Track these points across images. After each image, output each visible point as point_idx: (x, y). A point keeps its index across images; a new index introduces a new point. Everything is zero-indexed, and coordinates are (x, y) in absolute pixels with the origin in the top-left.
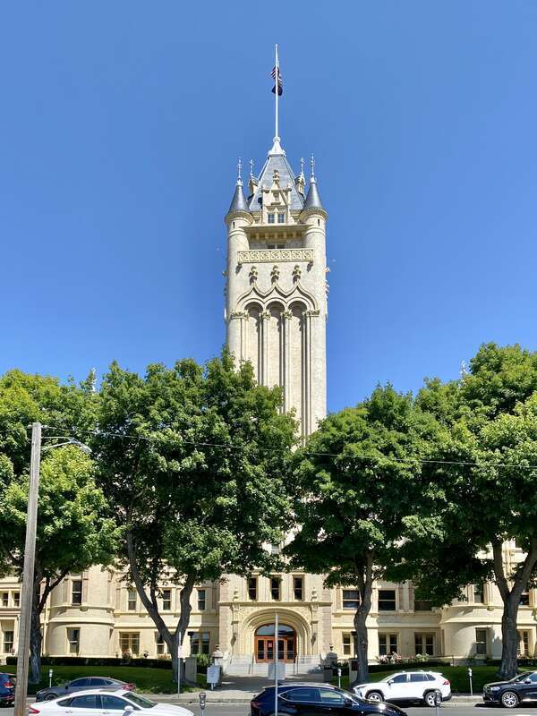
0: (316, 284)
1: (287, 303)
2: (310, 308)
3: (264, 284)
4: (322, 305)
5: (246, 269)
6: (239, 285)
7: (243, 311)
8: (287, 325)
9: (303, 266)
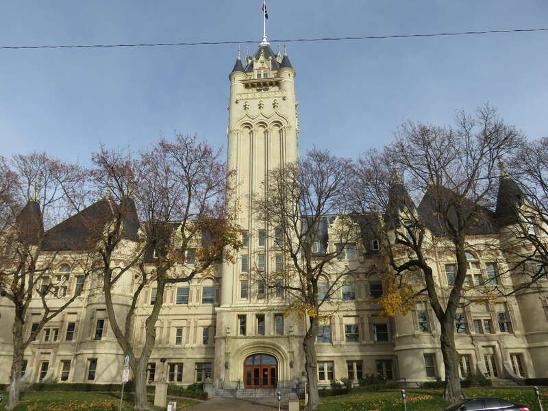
0: (288, 110)
1: (268, 122)
2: (285, 124)
3: (254, 111)
5: (242, 103)
6: (237, 112)
7: (239, 128)
8: (269, 136)
9: (279, 101)
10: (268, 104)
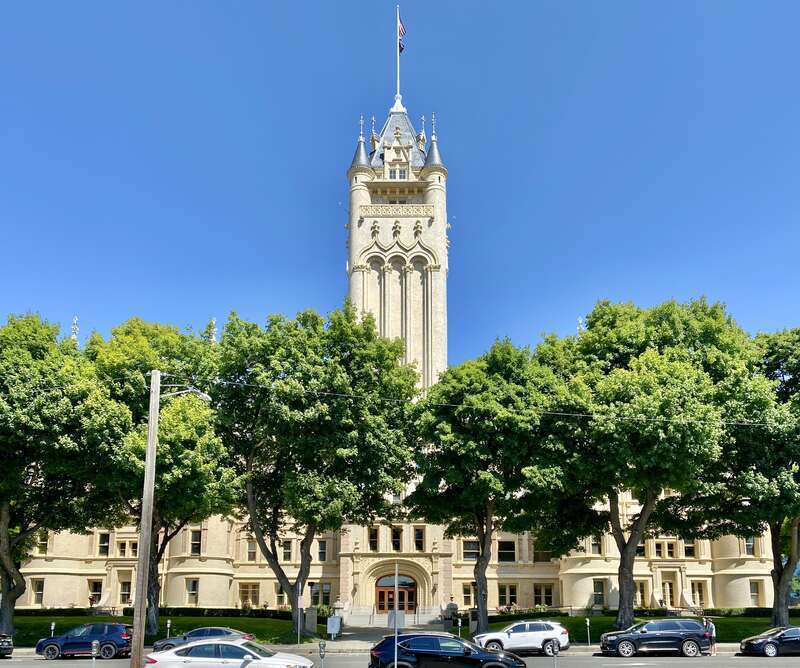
0: (437, 240)
1: (408, 257)
2: (431, 262)
3: (386, 238)
4: (443, 260)
5: (368, 223)
6: (361, 239)
7: (365, 264)
8: (408, 278)
9: (424, 222)
10: (407, 226)
